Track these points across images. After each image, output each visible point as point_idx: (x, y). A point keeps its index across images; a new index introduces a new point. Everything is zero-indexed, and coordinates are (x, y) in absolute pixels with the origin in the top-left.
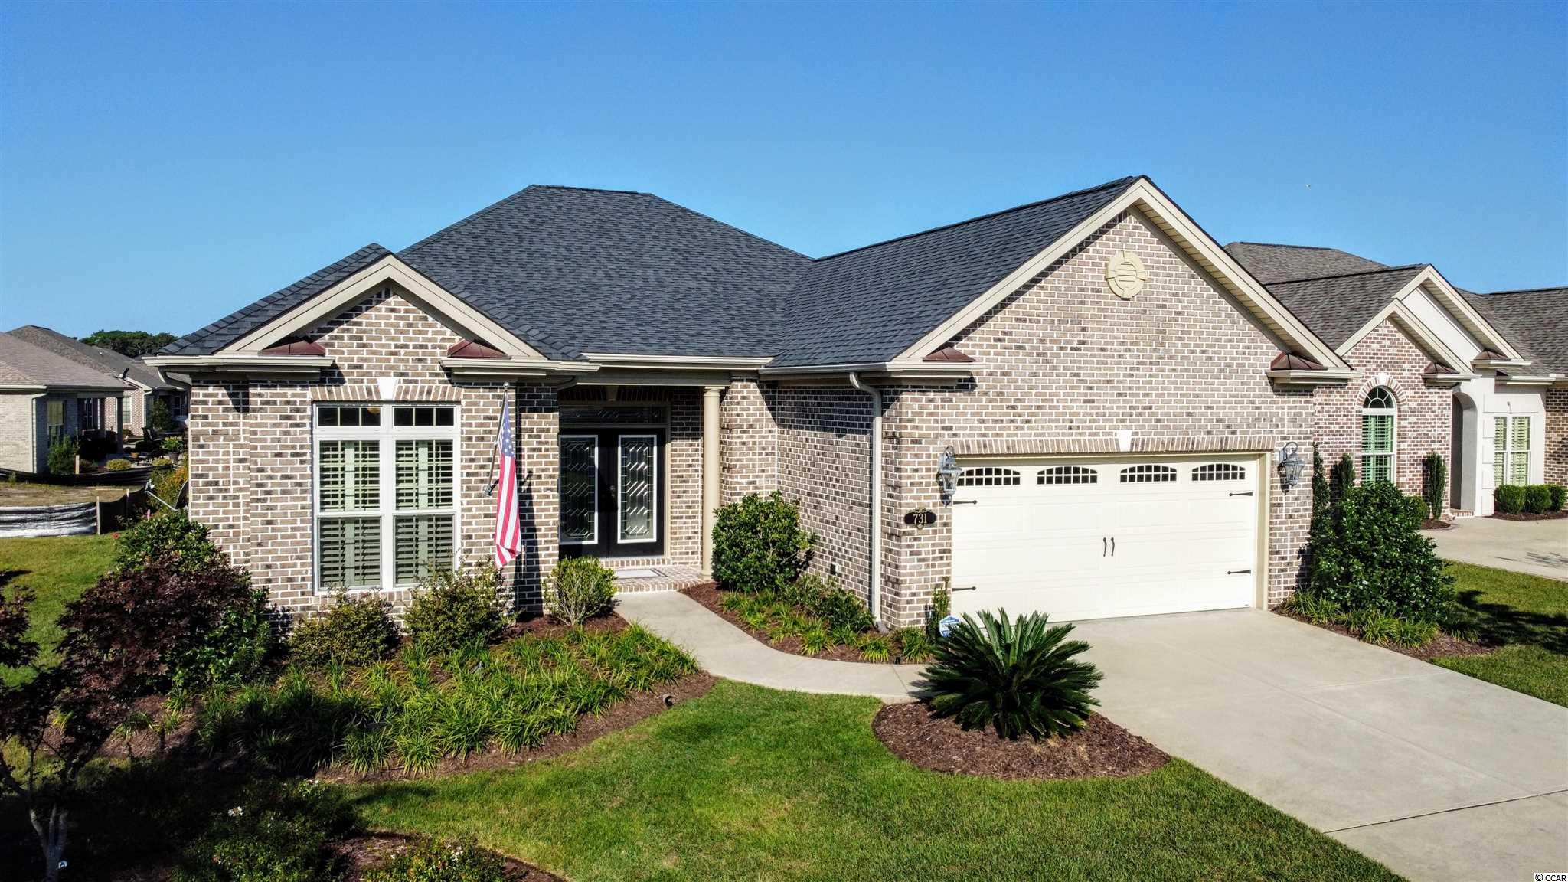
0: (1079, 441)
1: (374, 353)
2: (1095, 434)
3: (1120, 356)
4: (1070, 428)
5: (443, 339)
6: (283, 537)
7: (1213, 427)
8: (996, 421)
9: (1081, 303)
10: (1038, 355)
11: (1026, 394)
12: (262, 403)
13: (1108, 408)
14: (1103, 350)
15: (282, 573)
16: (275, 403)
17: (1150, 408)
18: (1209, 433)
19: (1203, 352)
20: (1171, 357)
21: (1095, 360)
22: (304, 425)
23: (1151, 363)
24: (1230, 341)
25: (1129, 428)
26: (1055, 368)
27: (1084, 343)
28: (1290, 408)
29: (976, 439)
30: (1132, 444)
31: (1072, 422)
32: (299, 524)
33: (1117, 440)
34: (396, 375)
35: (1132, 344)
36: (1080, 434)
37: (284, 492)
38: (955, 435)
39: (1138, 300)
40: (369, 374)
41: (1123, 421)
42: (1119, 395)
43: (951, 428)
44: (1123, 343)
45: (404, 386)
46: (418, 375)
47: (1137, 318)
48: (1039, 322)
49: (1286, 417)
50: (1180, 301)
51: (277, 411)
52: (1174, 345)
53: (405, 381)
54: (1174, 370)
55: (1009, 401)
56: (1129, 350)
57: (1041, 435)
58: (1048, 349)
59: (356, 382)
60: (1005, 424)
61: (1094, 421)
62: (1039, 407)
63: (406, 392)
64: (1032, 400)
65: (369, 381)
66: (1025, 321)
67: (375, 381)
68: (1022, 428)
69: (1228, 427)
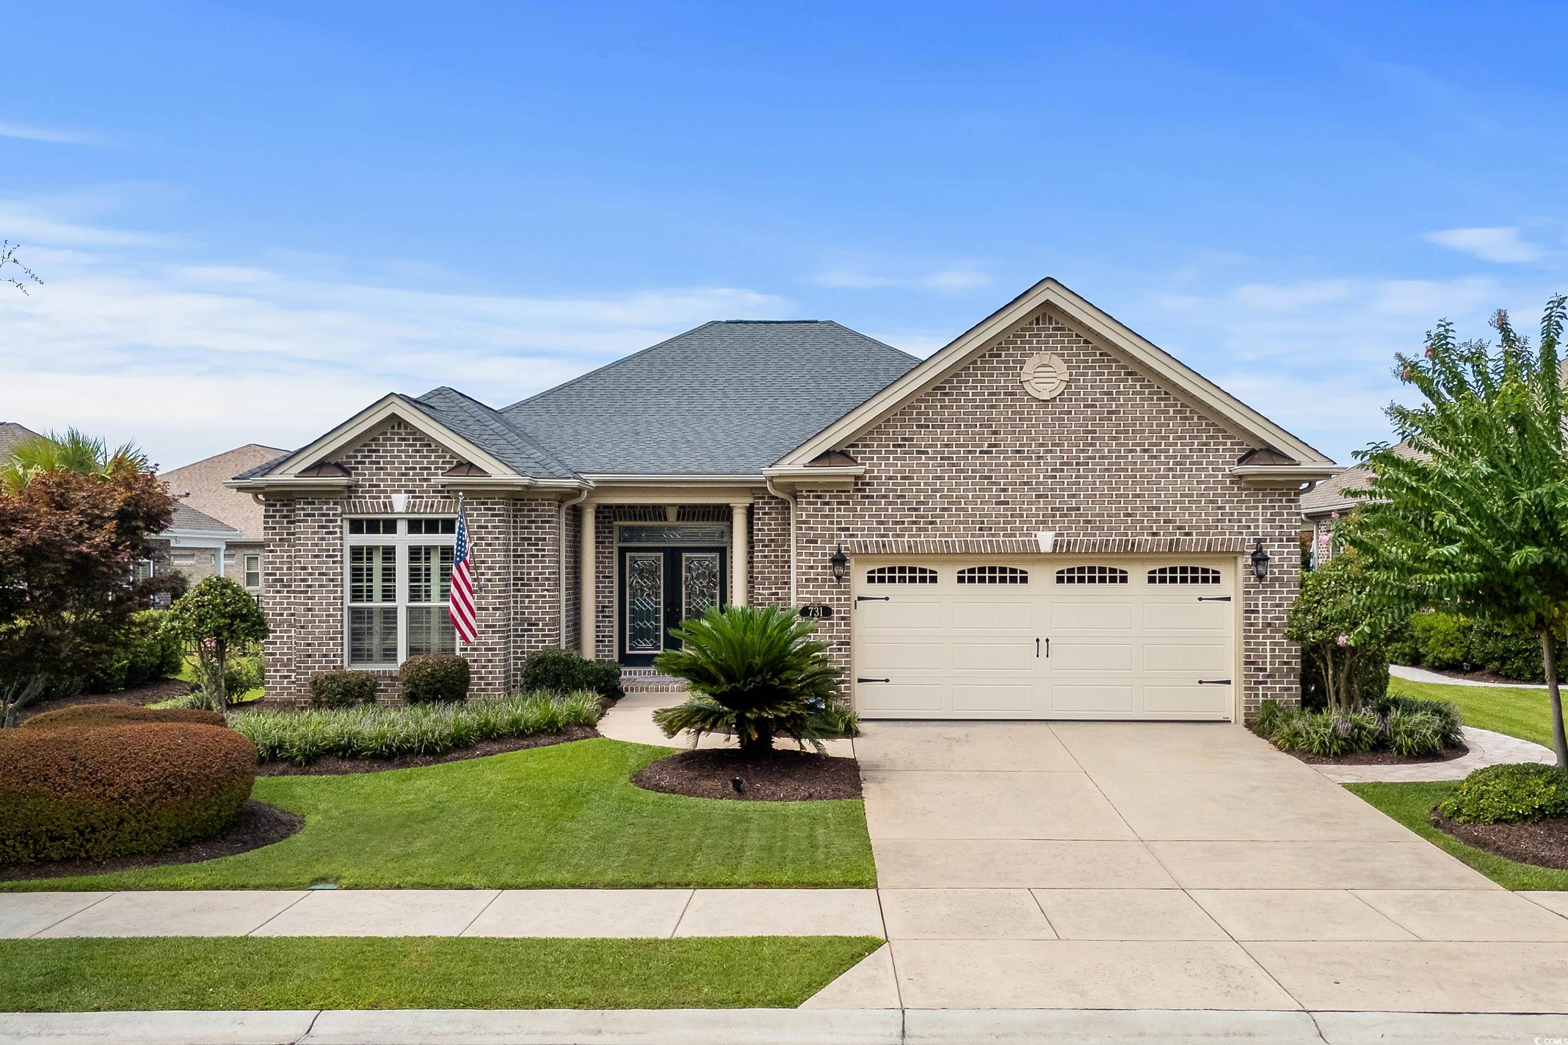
0: (991, 542)
1: (389, 474)
2: (1010, 535)
3: (1039, 458)
4: (981, 529)
5: (443, 463)
6: (319, 621)
7: (1160, 528)
8: (897, 523)
9: (992, 407)
10: (942, 459)
11: (930, 497)
12: (305, 515)
13: (1027, 510)
14: (1018, 452)
15: (318, 650)
16: (314, 515)
17: (1078, 509)
18: (1155, 534)
19: (1145, 451)
20: (1103, 457)
21: (1009, 462)
22: (335, 533)
23: (1077, 464)
24: (1181, 438)
25: (1050, 529)
26: (962, 471)
27: (995, 446)
28: (1264, 508)
29: (875, 539)
30: (1055, 545)
31: (983, 523)
32: (331, 612)
33: (1036, 542)
34: (406, 492)
35: (1054, 445)
36: (993, 535)
37: (320, 586)
38: (852, 536)
39: (1061, 400)
40: (386, 492)
41: (1043, 522)
42: (1038, 496)
43: (848, 529)
44: (1042, 445)
45: (412, 501)
46: (424, 492)
47: (1060, 419)
48: (943, 427)
49: (1261, 518)
50: (1113, 399)
51: (315, 521)
52: (1107, 445)
53: (413, 497)
54: (1107, 470)
55: (911, 503)
56: (1051, 451)
57: (947, 536)
58: (954, 453)
59: (374, 498)
60: (906, 525)
61: (1009, 523)
62: (944, 509)
63: (414, 506)
64: (938, 502)
65: (385, 497)
66: (928, 426)
67: (390, 497)
68: (926, 530)
69: (1180, 528)
